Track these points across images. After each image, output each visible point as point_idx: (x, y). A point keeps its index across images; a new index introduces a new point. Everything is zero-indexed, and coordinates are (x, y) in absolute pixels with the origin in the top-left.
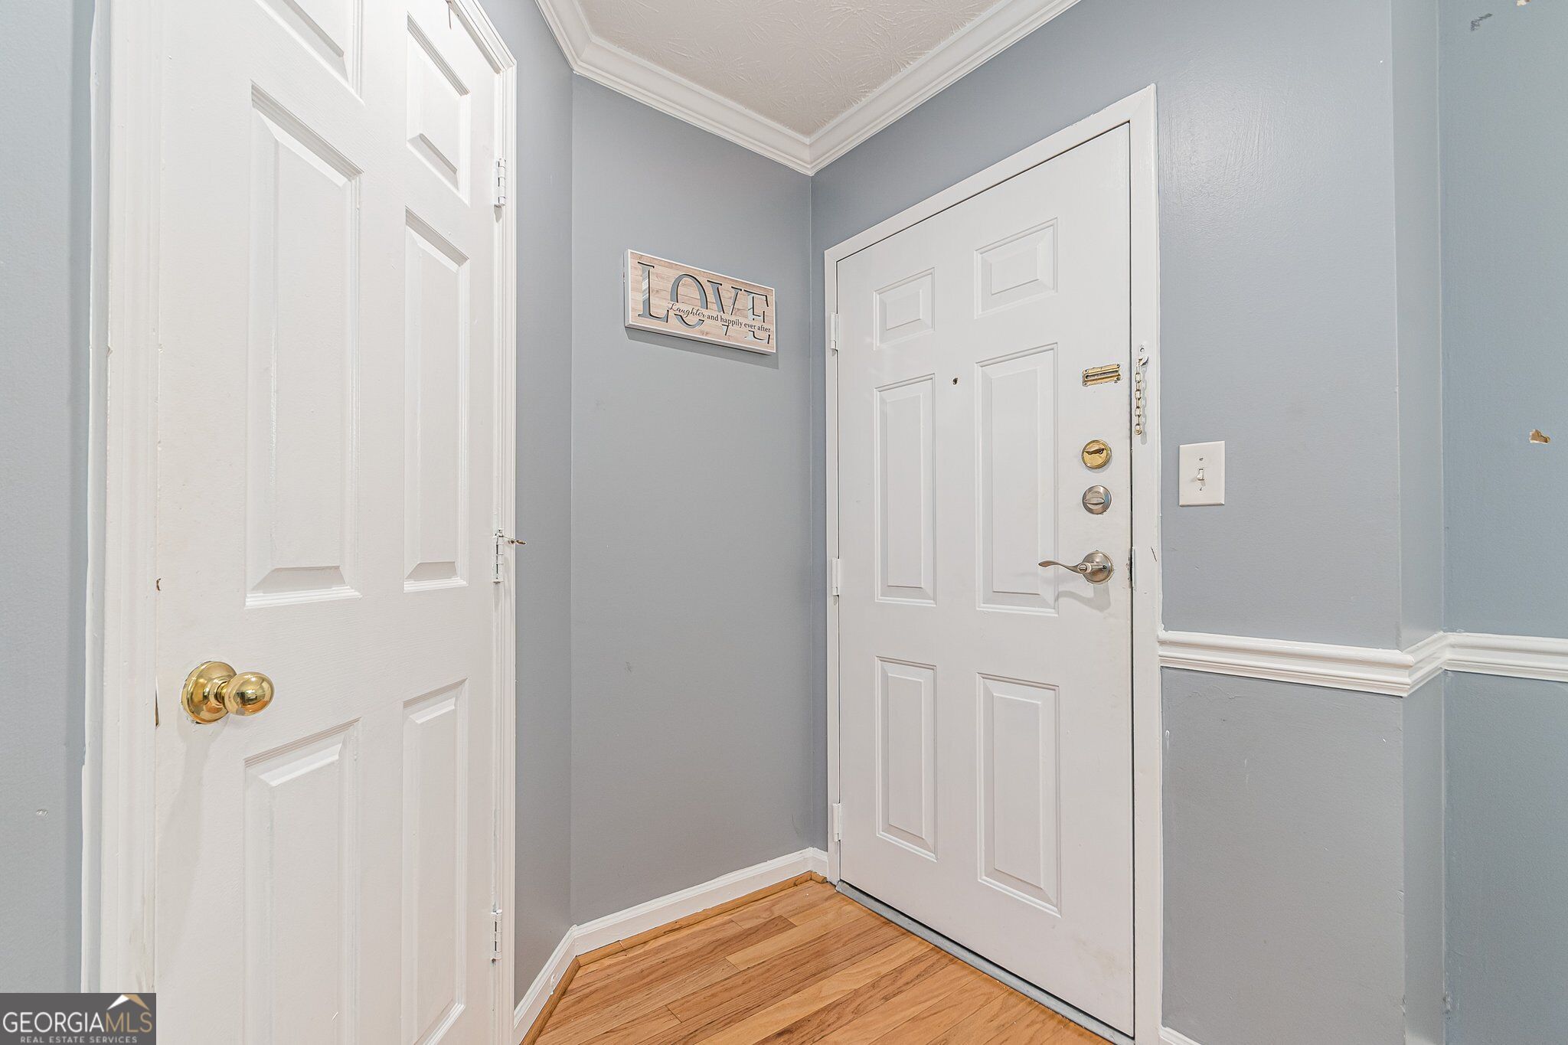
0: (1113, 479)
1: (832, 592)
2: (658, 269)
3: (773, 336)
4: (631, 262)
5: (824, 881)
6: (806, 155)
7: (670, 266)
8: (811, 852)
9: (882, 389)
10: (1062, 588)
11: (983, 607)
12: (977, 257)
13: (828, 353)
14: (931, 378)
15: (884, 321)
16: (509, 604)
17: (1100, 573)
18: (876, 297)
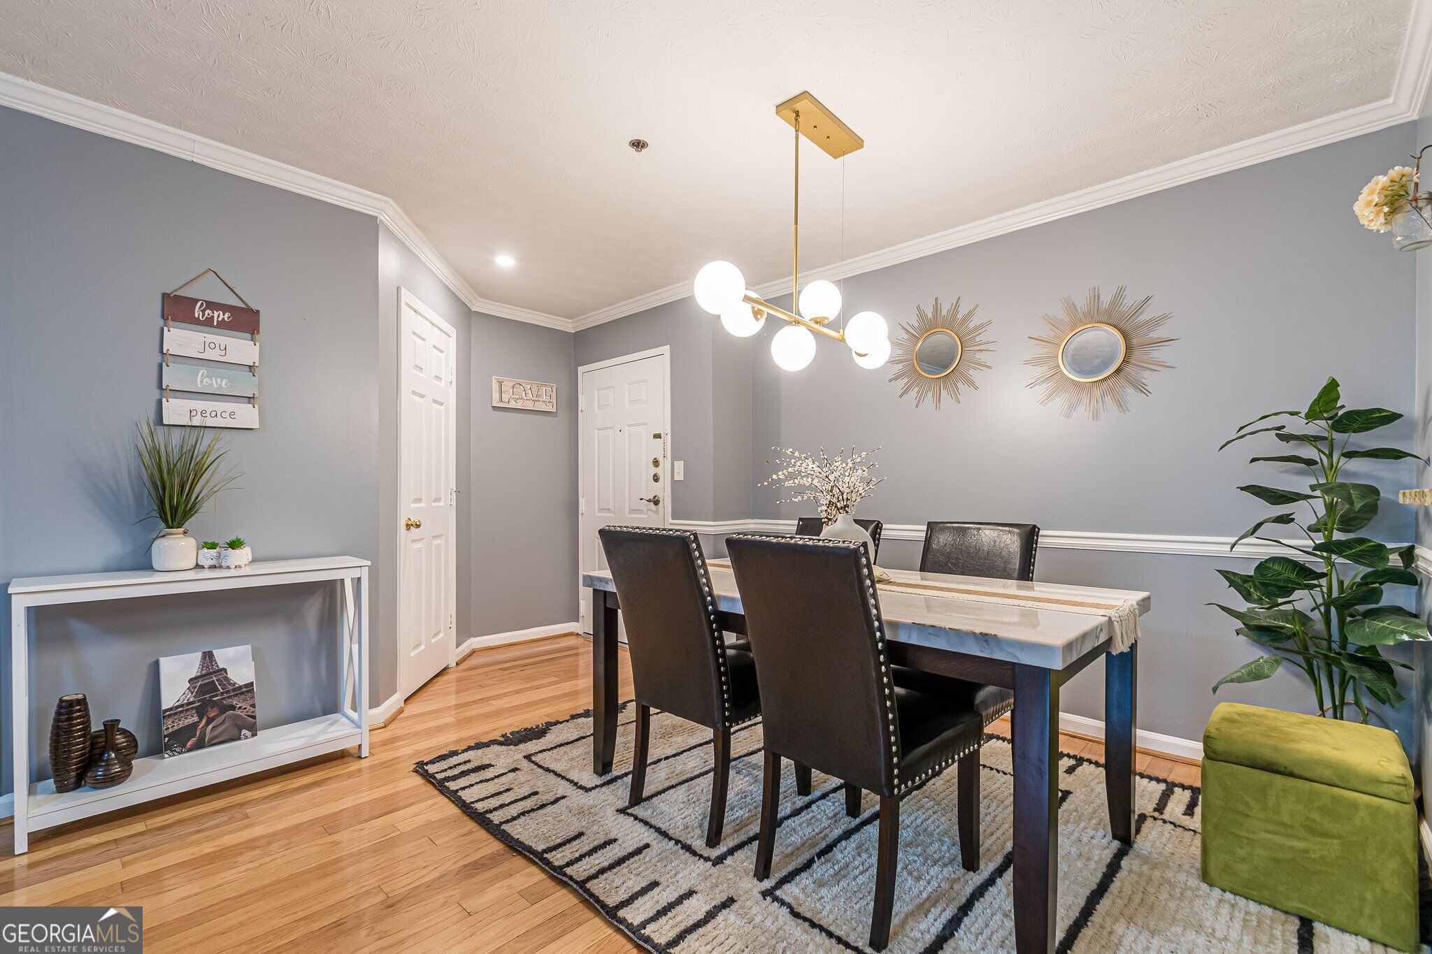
0: (659, 471)
1: (580, 512)
2: (505, 383)
3: (555, 405)
4: (494, 381)
5: (578, 634)
6: (570, 326)
7: (510, 381)
8: (573, 624)
9: (599, 429)
10: (649, 508)
11: (628, 515)
12: (627, 386)
13: (579, 412)
14: (612, 428)
15: (598, 404)
16: (454, 512)
17: (656, 502)
18: (596, 392)
